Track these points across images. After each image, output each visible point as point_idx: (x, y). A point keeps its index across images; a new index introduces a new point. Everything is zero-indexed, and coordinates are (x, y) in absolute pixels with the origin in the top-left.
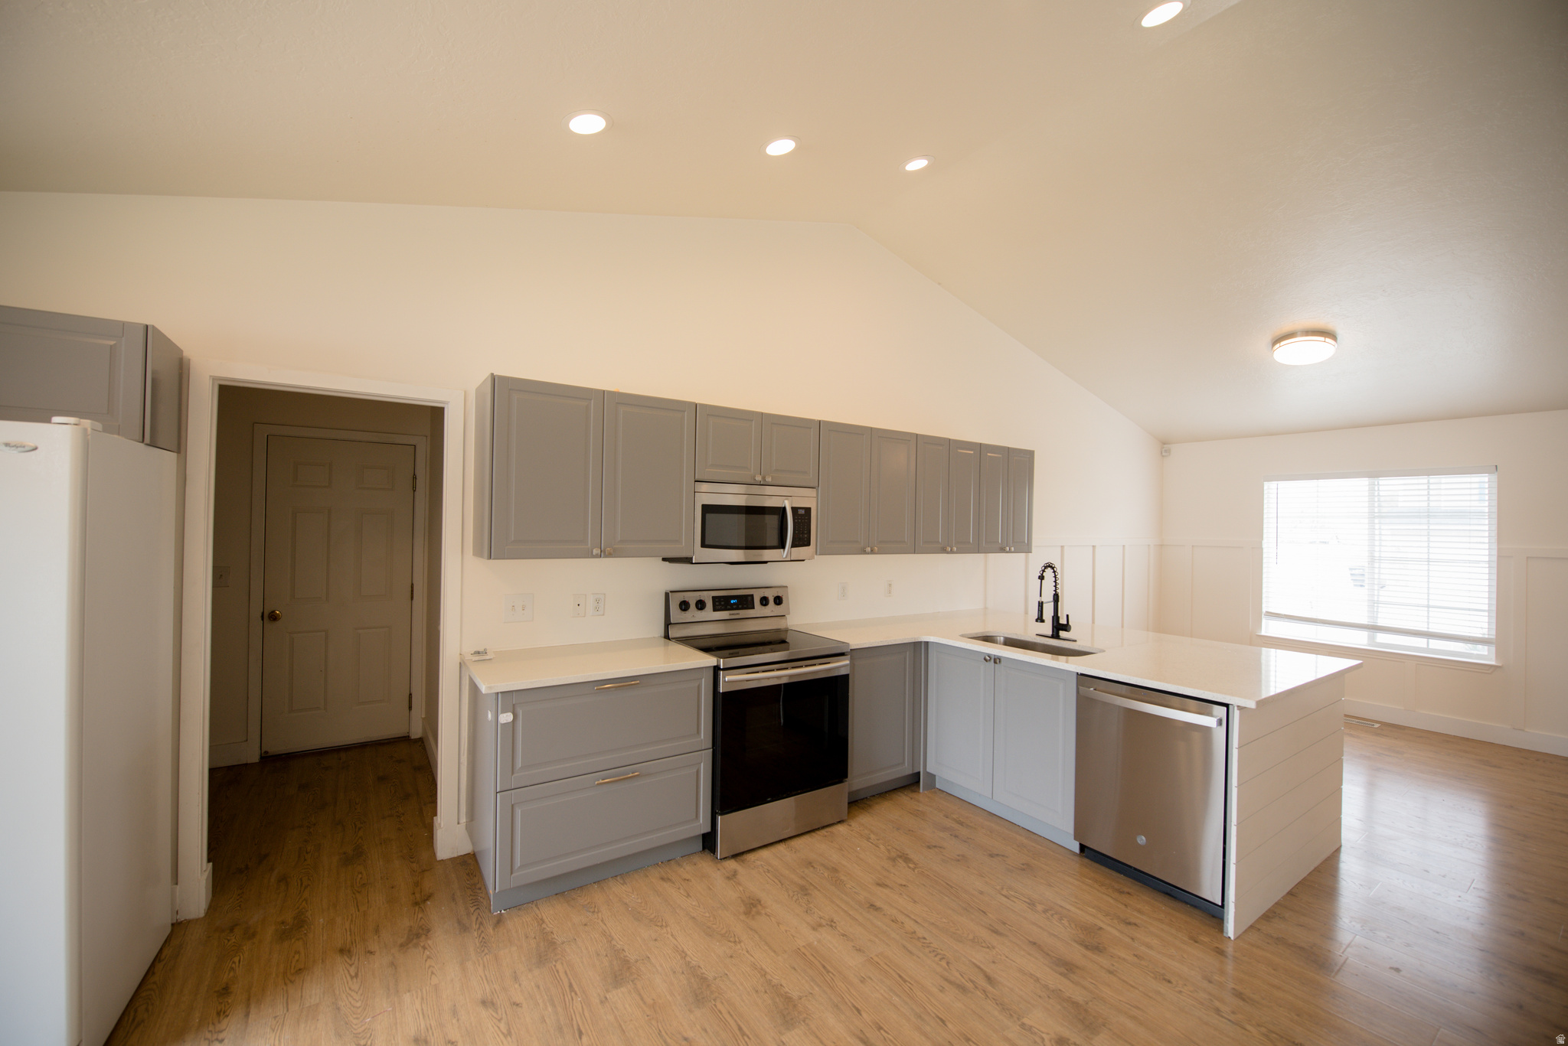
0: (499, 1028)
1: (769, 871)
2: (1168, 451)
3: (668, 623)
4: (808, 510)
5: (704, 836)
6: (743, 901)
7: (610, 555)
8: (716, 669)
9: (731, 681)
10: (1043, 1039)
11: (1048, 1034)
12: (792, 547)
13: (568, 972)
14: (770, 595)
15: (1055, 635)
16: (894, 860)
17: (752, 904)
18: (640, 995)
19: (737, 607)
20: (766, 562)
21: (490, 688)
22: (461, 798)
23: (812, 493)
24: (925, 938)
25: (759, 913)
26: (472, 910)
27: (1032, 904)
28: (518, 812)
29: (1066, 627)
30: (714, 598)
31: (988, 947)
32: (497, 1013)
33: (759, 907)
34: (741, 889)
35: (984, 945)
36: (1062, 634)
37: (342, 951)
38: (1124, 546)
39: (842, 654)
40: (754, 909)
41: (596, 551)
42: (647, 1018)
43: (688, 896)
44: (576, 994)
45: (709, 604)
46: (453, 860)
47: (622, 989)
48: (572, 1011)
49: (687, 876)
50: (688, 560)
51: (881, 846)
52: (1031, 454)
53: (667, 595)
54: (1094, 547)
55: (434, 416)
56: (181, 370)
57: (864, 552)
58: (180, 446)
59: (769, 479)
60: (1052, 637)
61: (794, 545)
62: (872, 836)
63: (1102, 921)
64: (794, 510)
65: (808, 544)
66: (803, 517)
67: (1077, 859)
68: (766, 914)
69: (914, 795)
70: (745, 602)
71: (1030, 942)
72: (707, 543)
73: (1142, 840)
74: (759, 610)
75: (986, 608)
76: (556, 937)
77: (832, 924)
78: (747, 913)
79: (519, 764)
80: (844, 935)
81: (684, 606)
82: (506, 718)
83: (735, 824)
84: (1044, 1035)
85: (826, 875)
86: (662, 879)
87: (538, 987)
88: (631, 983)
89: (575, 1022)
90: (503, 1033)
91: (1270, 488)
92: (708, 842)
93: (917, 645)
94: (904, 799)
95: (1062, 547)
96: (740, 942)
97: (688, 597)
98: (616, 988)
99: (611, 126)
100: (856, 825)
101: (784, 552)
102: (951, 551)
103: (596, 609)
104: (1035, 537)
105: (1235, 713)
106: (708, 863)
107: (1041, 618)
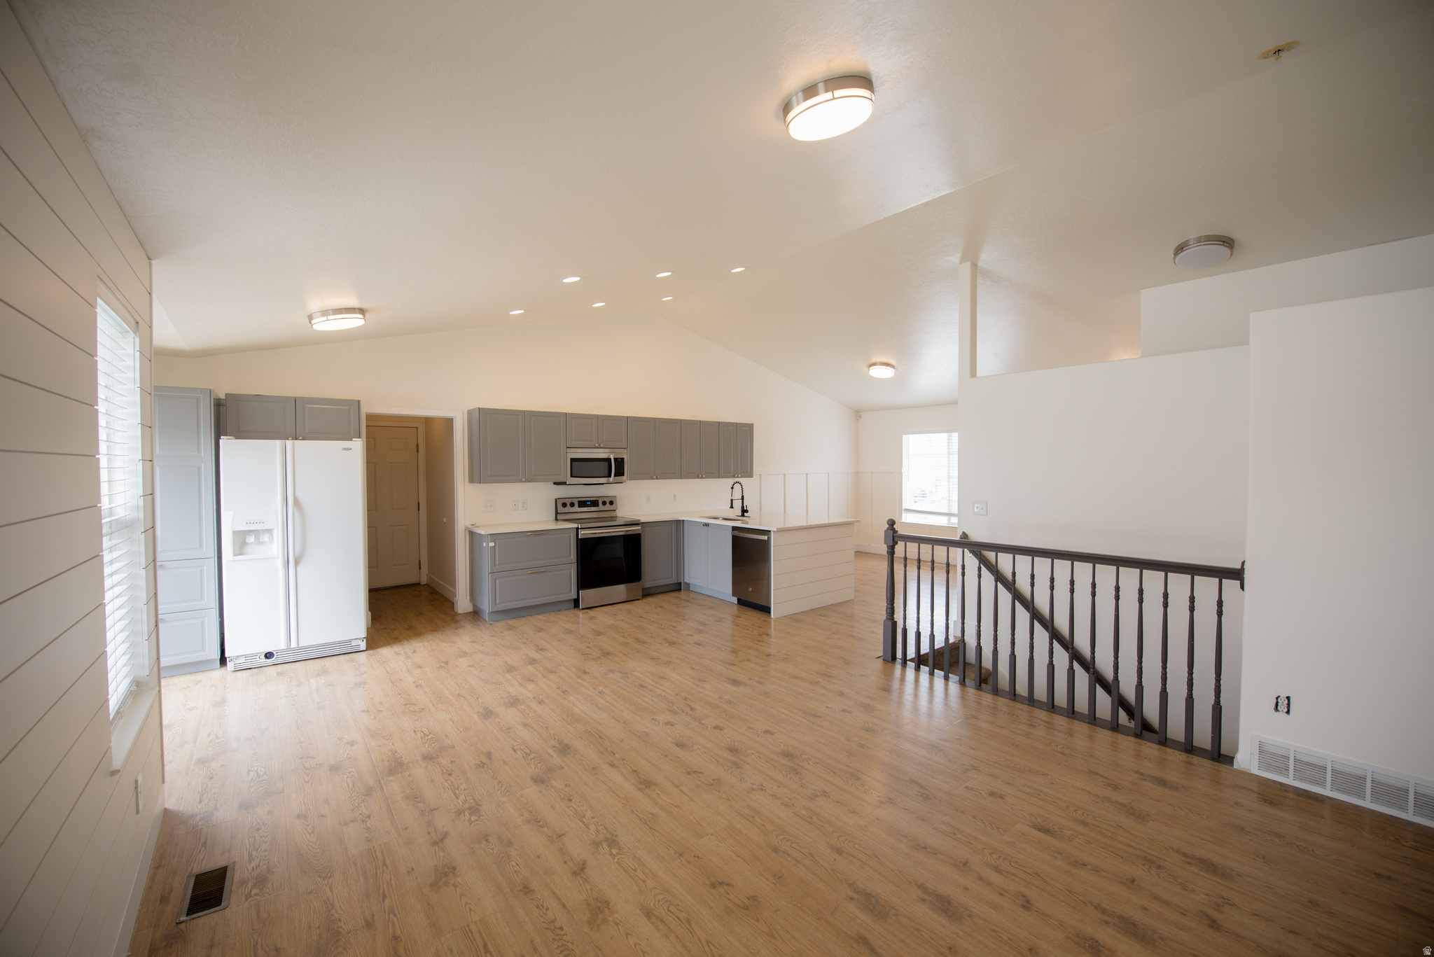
2: (860, 417)
3: (557, 513)
4: (623, 459)
5: (575, 600)
7: (530, 481)
8: (578, 529)
9: (585, 533)
12: (615, 476)
14: (607, 500)
15: (743, 515)
19: (590, 506)
20: (603, 484)
21: (485, 532)
22: (467, 588)
23: (624, 451)
26: (477, 621)
28: (497, 581)
29: (747, 511)
30: (579, 502)
36: (745, 514)
38: (829, 473)
39: (638, 524)
41: (524, 480)
44: (525, 634)
45: (577, 504)
46: (465, 613)
50: (564, 483)
52: (751, 426)
53: (556, 500)
54: (807, 474)
55: (449, 422)
57: (653, 478)
59: (602, 445)
60: (741, 516)
64: (615, 459)
65: (623, 476)
66: (620, 463)
67: (736, 604)
69: (678, 592)
70: (594, 503)
72: (574, 475)
73: (750, 589)
74: (601, 507)
79: (497, 563)
81: (564, 505)
82: (492, 544)
83: (589, 595)
87: (508, 634)
91: (904, 437)
92: (576, 603)
93: (678, 522)
94: (673, 594)
96: (586, 624)
97: (566, 501)
99: (526, 312)
100: (645, 601)
101: (611, 479)
102: (702, 478)
103: (523, 507)
104: (757, 469)
105: (772, 533)
106: (576, 611)
107: (732, 507)
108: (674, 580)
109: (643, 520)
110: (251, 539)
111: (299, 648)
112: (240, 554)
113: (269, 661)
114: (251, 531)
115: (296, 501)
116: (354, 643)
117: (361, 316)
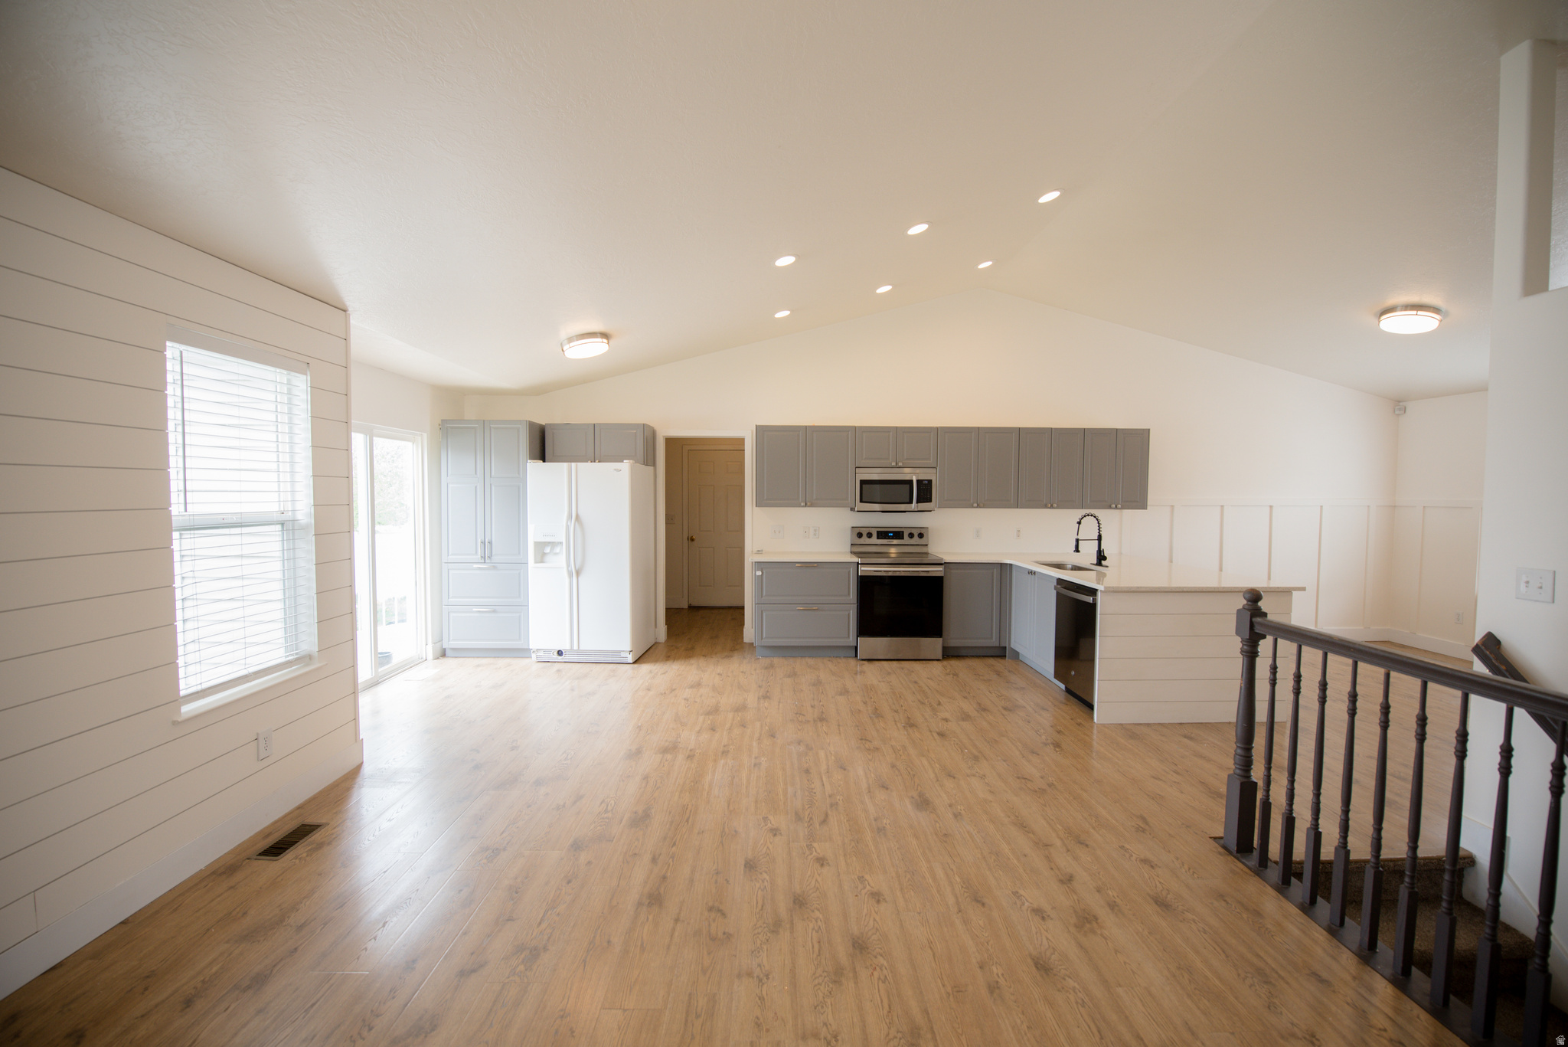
2: (1405, 408)
3: (852, 544)
4: (930, 481)
5: (852, 647)
6: (855, 672)
8: (858, 564)
9: (866, 570)
13: (774, 672)
14: (914, 532)
15: (1099, 563)
19: (892, 538)
20: (905, 512)
23: (933, 471)
26: (749, 654)
28: (764, 614)
29: (1105, 558)
30: (878, 532)
32: (746, 675)
33: (862, 672)
37: (703, 656)
38: (1321, 507)
39: (941, 564)
41: (805, 504)
43: (835, 666)
45: (875, 535)
46: (749, 643)
49: (840, 662)
50: (856, 509)
52: (1144, 433)
53: (849, 529)
54: (1271, 507)
56: (654, 433)
57: (972, 506)
58: (654, 464)
59: (900, 464)
61: (918, 502)
62: (949, 667)
64: (918, 481)
65: (931, 501)
66: (926, 485)
68: (864, 676)
69: (999, 660)
70: (899, 535)
72: (864, 500)
73: (1073, 673)
74: (906, 540)
79: (764, 594)
81: (861, 535)
82: (759, 573)
86: (829, 661)
92: (854, 650)
93: (1002, 566)
94: (991, 662)
96: (846, 679)
97: (862, 530)
99: (792, 314)
100: (945, 663)
101: (914, 506)
102: (1052, 507)
103: (815, 535)
104: (1152, 496)
105: (1099, 594)
106: (852, 662)
107: (1077, 550)
108: (994, 642)
109: (948, 559)
110: (547, 550)
111: (578, 651)
112: (542, 562)
113: (560, 658)
114: (549, 543)
115: (578, 517)
116: (623, 655)
117: (605, 341)
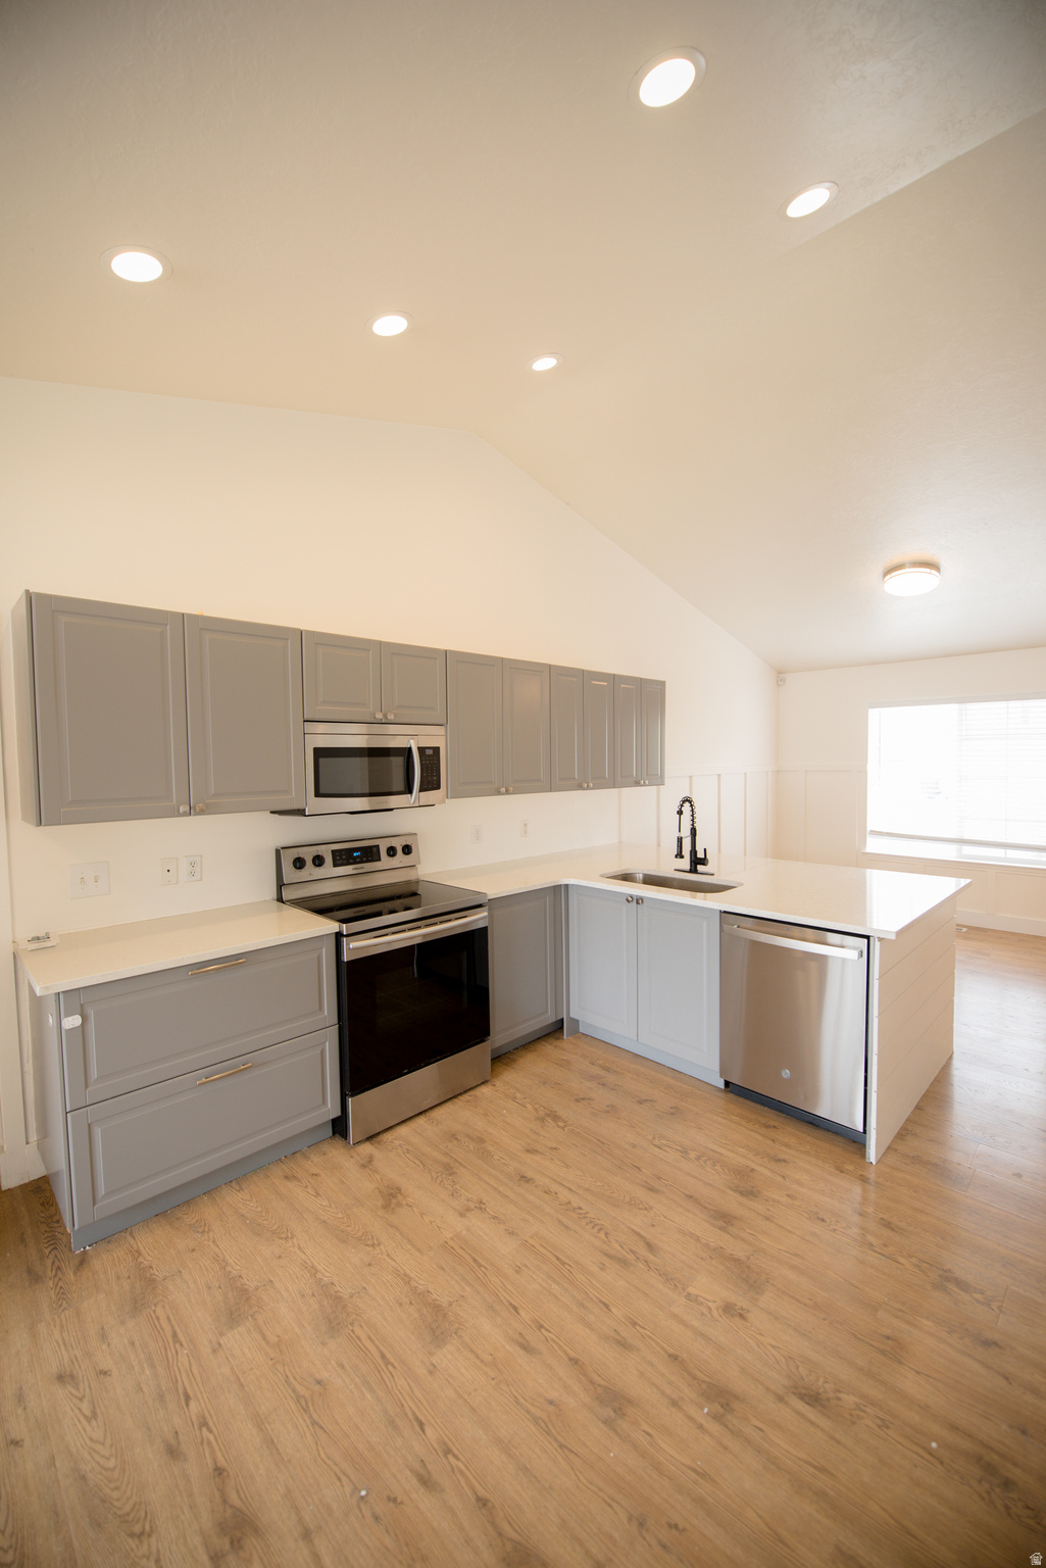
0: (80, 1410)
1: (408, 1150)
2: (783, 680)
3: (280, 885)
4: (436, 750)
5: (334, 1121)
6: (380, 1192)
7: (202, 812)
8: (339, 936)
9: (356, 948)
10: (710, 1308)
11: (714, 1302)
12: (421, 791)
13: (172, 1317)
14: (398, 844)
15: (693, 870)
16: (542, 1120)
17: (391, 1194)
18: (262, 1333)
19: (360, 860)
20: (392, 810)
21: (47, 988)
22: (29, 1111)
23: (440, 730)
24: (580, 1208)
25: (399, 1205)
26: (47, 1251)
27: (684, 1152)
28: (98, 1132)
29: (703, 862)
30: (333, 852)
31: (646, 1209)
32: (78, 1390)
33: (400, 1197)
34: (378, 1177)
35: (641, 1206)
36: (700, 867)
39: (480, 906)
40: (394, 1201)
41: (184, 808)
42: (270, 1362)
43: (318, 1194)
44: (181, 1345)
45: (329, 860)
46: (23, 1187)
47: (240, 1329)
48: (176, 1369)
49: (316, 1170)
50: (301, 812)
51: (528, 1106)
52: (663, 684)
53: (278, 852)
54: (719, 775)
57: (498, 793)
59: (391, 717)
60: (691, 871)
61: (422, 789)
62: (518, 1095)
63: (753, 1161)
64: (421, 750)
65: (438, 787)
66: (431, 757)
67: (722, 1095)
68: (407, 1205)
69: (558, 1043)
70: (369, 854)
71: (687, 1196)
72: (321, 791)
73: (786, 1073)
74: (385, 862)
75: (621, 842)
76: (156, 1273)
77: (481, 1206)
78: (386, 1207)
79: (94, 1074)
80: (494, 1218)
81: (299, 863)
82: (72, 1022)
83: (369, 1104)
84: (710, 1304)
85: (471, 1147)
86: (287, 1177)
87: (133, 1344)
88: (250, 1318)
89: (180, 1385)
90: (85, 1417)
91: (874, 714)
92: (339, 1127)
93: (556, 889)
94: (548, 1048)
95: (691, 777)
96: (379, 1245)
97: (302, 852)
98: (232, 1328)
99: (170, 272)
100: (498, 1084)
101: (411, 796)
102: (588, 788)
103: (192, 874)
106: (337, 1152)
108: (550, 1018)
